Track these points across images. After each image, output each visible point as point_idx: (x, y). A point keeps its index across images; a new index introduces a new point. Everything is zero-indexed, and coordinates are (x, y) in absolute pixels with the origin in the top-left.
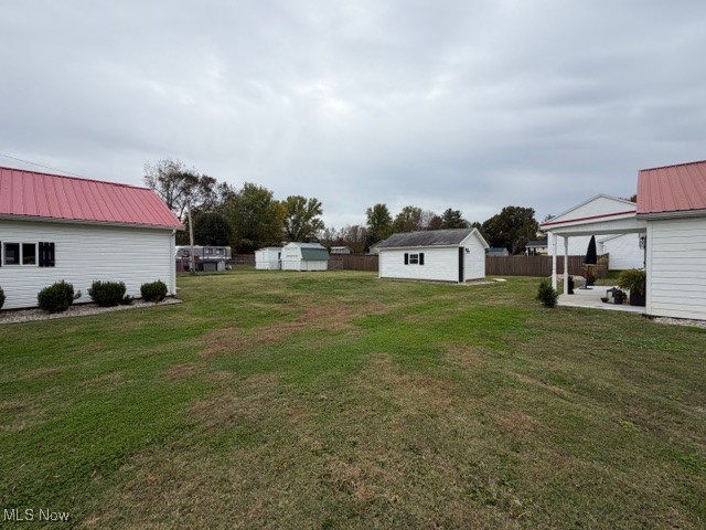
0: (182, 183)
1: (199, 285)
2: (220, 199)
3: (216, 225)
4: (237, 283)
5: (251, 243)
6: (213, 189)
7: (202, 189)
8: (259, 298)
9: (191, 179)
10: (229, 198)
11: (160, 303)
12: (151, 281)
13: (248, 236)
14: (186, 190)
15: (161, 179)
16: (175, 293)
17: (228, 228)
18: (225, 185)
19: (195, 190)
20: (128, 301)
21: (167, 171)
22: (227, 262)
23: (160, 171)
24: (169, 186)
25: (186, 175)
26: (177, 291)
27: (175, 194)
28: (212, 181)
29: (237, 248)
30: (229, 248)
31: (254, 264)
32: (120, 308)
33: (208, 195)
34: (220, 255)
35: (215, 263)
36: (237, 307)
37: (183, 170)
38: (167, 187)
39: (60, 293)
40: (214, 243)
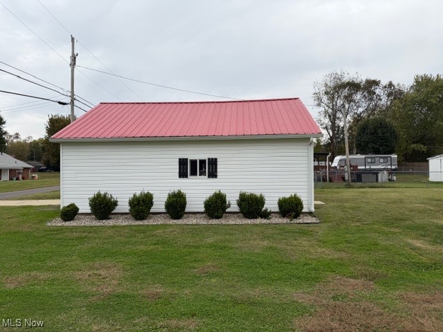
0: (346, 92)
1: (347, 201)
2: (384, 101)
3: (379, 131)
4: (395, 202)
5: (424, 148)
6: (378, 91)
7: (366, 93)
8: (422, 231)
9: (354, 86)
10: (395, 99)
11: (296, 221)
12: (287, 196)
13: (421, 140)
14: (349, 99)
15: (327, 93)
16: (313, 209)
17: (393, 134)
18: (391, 85)
19: (358, 96)
20: (266, 215)
21: (332, 85)
22: (391, 172)
23: (326, 85)
24: (333, 97)
25: (349, 84)
26: (316, 207)
27: (339, 104)
28: (376, 83)
29: (405, 155)
30: (394, 156)
31: (426, 174)
32: (259, 221)
33: (371, 99)
34: (383, 164)
35: (375, 173)
36: (383, 242)
37: (346, 79)
38: (332, 99)
39: (216, 202)
40: (377, 152)
